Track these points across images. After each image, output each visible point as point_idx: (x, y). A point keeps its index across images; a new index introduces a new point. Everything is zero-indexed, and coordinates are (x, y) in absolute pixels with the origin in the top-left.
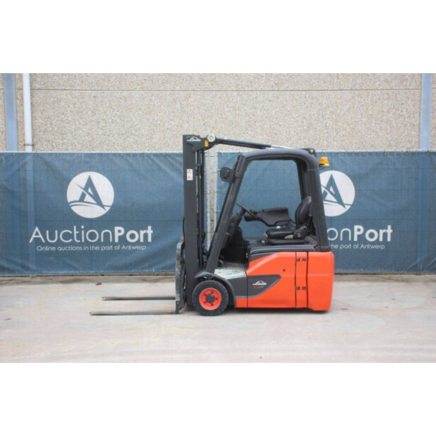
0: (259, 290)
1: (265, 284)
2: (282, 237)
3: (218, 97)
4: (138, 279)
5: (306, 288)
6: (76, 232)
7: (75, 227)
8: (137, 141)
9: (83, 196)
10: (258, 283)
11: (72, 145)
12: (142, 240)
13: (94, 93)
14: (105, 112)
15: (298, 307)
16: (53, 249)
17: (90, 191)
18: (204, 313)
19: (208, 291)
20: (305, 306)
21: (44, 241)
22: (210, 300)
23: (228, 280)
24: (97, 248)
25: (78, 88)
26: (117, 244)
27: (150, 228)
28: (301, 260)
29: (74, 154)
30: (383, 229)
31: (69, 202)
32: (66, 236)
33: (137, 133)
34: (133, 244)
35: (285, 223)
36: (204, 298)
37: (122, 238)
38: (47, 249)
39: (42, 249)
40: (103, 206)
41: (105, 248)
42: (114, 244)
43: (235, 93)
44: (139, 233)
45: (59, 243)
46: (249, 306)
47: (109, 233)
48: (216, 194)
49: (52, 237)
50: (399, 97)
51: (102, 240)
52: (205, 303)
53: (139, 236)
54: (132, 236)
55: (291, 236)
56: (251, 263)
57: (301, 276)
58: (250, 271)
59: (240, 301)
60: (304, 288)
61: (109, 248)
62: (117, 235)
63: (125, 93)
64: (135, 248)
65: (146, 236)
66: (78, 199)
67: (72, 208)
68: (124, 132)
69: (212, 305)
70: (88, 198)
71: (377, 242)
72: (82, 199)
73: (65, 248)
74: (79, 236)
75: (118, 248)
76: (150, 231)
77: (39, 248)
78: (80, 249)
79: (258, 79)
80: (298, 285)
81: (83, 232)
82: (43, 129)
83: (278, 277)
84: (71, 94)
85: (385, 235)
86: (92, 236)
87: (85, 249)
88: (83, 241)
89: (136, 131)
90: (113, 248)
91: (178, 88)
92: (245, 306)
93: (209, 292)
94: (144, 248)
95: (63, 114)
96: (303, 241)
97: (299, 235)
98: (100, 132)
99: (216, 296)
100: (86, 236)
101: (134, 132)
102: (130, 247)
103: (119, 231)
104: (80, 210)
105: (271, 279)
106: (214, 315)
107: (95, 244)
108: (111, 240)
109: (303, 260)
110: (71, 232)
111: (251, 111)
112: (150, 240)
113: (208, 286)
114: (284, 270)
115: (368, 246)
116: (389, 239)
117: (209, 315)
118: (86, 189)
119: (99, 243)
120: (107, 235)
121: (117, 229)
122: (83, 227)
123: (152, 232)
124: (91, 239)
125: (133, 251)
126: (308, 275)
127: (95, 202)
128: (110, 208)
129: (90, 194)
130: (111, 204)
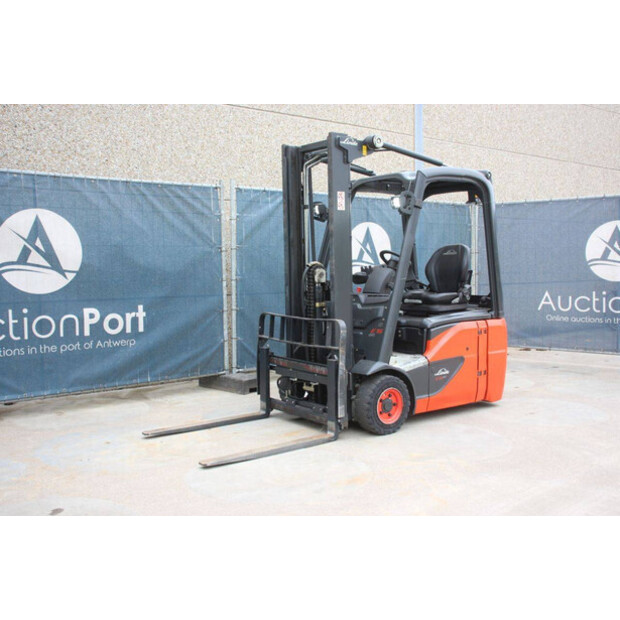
1: (447, 372)
6: (11, 322)
7: (10, 312)
9: (25, 253)
10: (440, 373)
12: (129, 330)
15: (477, 400)
17: (38, 243)
19: (386, 394)
23: (409, 372)
24: (53, 349)
26: (87, 339)
27: (141, 307)
28: (482, 332)
34: (115, 338)
36: (381, 405)
37: (97, 328)
40: (62, 272)
41: (67, 348)
42: (82, 338)
44: (124, 318)
46: (429, 410)
47: (73, 319)
48: (234, 252)
51: (62, 335)
52: (382, 413)
53: (125, 322)
54: (114, 324)
55: (457, 300)
59: (421, 403)
60: (484, 373)
61: (74, 347)
62: (88, 322)
64: (116, 343)
65: (135, 321)
66: (15, 259)
67: (4, 275)
69: (389, 415)
70: (34, 257)
72: (23, 259)
74: (18, 330)
75: (91, 345)
76: (141, 314)
78: (21, 351)
80: (480, 369)
81: (26, 319)
83: (461, 359)
86: (43, 327)
87: (30, 351)
88: (26, 337)
90: (81, 346)
92: (425, 411)
94: (132, 343)
99: (394, 401)
100: (30, 327)
102: (109, 343)
103: (92, 316)
105: (453, 363)
107: (48, 342)
108: (77, 334)
109: (485, 332)
110: (3, 322)
112: (141, 329)
113: (388, 385)
114: (467, 349)
117: (389, 433)
118: (31, 239)
119: (56, 338)
120: (70, 323)
121: (87, 311)
122: (25, 311)
123: (144, 314)
124: (41, 333)
125: (115, 349)
126: (490, 353)
127: (48, 265)
128: (75, 274)
129: (37, 249)
130: (77, 269)
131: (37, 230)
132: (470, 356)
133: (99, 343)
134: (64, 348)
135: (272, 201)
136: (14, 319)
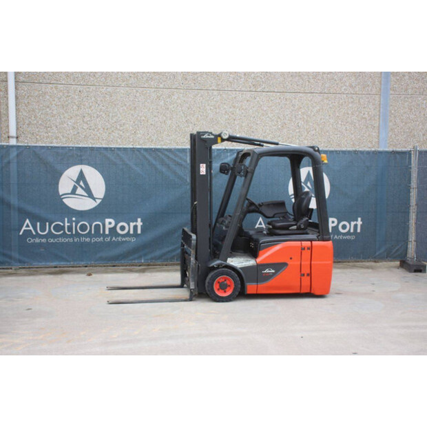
0: (269, 277)
1: (273, 271)
2: (286, 228)
3: (199, 95)
4: (124, 269)
5: (310, 275)
6: (67, 224)
7: (66, 219)
8: (121, 136)
9: (74, 189)
10: (267, 271)
11: (57, 138)
12: (132, 232)
13: (79, 88)
14: (91, 107)
15: (302, 292)
16: (44, 240)
17: (82, 183)
18: (218, 299)
19: (220, 279)
20: (309, 291)
21: (34, 233)
22: (223, 287)
23: (241, 268)
24: (88, 240)
25: (63, 82)
26: (107, 236)
27: (139, 220)
28: (306, 249)
29: (65, 147)
30: (354, 221)
31: (61, 194)
32: (57, 228)
33: (121, 128)
34: (123, 236)
35: (283, 215)
36: (218, 285)
37: (113, 230)
38: (37, 240)
39: (32, 241)
40: (94, 199)
41: (96, 240)
42: (104, 235)
43: (215, 93)
44: (129, 225)
45: (50, 235)
46: (259, 292)
47: (99, 225)
49: (43, 229)
50: (362, 101)
51: (93, 232)
52: (218, 290)
53: (129, 227)
54: (123, 228)
55: (295, 227)
56: (261, 252)
57: (306, 263)
58: (259, 260)
59: (251, 287)
60: (308, 275)
61: (99, 240)
62: (108, 227)
63: (110, 89)
64: (124, 239)
65: (135, 227)
66: (70, 192)
67: (64, 200)
68: (109, 126)
69: (225, 292)
70: (79, 191)
71: (349, 233)
72: (74, 192)
73: (56, 240)
74: (70, 228)
75: (109, 239)
76: (139, 223)
77: (30, 241)
78: (71, 240)
79: (237, 80)
80: (302, 272)
81: (74, 224)
82: (27, 122)
83: (285, 264)
84: (56, 88)
85: (356, 226)
86: (83, 228)
87: (76, 240)
88: (74, 233)
89: (121, 126)
90: (104, 240)
91: (161, 86)
92: (255, 292)
93: (222, 280)
94: (133, 240)
95: (48, 107)
96: (305, 231)
97: (302, 227)
98: (85, 126)
99: (229, 284)
100: (76, 228)
101: (118, 127)
102: (120, 239)
103: (110, 223)
104: (71, 203)
105: (279, 266)
106: (227, 301)
107: (86, 236)
108: (101, 232)
109: (308, 249)
110: (62, 224)
111: (231, 110)
112: (139, 232)
113: (222, 274)
114: (291, 258)
115: (341, 237)
116: (359, 230)
117: (223, 302)
118: (78, 182)
119: (89, 234)
120: (97, 227)
121: (107, 221)
122: (74, 219)
123: (141, 224)
124: (82, 231)
125: (123, 242)
126: (312, 263)
127: (86, 195)
128: (100, 200)
129: (81, 187)
130: (102, 197)
131: (81, 176)
132: (294, 263)
133: (114, 239)
134: (94, 240)
135: (231, 155)
136: (68, 222)
